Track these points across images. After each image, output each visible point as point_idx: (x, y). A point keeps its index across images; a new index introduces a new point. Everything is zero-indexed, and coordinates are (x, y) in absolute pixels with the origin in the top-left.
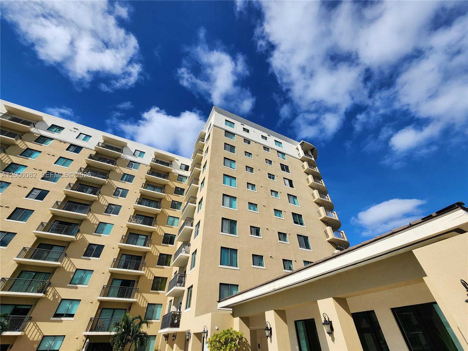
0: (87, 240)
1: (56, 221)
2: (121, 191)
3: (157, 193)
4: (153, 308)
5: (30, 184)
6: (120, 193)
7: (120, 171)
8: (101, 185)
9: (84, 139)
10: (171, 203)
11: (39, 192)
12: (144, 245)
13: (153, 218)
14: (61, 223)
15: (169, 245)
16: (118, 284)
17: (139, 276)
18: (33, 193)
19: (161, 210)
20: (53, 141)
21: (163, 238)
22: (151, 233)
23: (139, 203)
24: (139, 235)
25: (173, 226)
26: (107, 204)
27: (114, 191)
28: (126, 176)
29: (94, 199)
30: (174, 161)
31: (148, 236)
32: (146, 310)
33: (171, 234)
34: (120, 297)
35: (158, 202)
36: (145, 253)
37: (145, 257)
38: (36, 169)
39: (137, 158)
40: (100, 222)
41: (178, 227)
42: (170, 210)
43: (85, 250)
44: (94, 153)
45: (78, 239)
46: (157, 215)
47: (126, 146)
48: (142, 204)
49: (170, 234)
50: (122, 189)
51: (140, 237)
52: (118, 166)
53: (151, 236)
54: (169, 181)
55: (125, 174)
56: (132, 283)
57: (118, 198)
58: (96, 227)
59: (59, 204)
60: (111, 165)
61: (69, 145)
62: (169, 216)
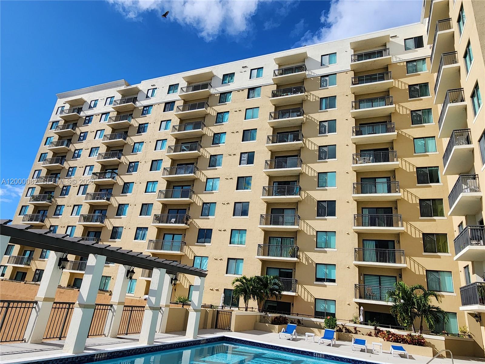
0: (314, 198)
1: (274, 182)
2: (326, 124)
3: (380, 109)
4: (438, 277)
5: (236, 150)
6: (327, 128)
7: (314, 97)
8: (300, 126)
9: (258, 76)
10: (409, 117)
11: (246, 155)
12: (389, 191)
13: (387, 149)
14: (280, 183)
15: (431, 184)
16: (371, 246)
17: (398, 235)
18: (243, 159)
19: (396, 133)
20: (232, 94)
21: (416, 175)
22: (393, 172)
23: (358, 133)
24: (375, 178)
25: (427, 153)
26: (317, 148)
27: (318, 128)
28: (324, 100)
29: (300, 146)
30: (389, 41)
31: (390, 177)
32: (426, 279)
33: (429, 167)
34: (381, 261)
35: (386, 122)
36: (395, 202)
37: (396, 208)
38: (234, 133)
39: (328, 67)
40: (319, 173)
41: (438, 153)
42: (412, 128)
43: (316, 209)
44: (274, 88)
45: (303, 198)
46: (392, 143)
47: (307, 57)
48: (363, 133)
49: (426, 168)
50: (326, 121)
51: (377, 180)
52: (308, 92)
53: (395, 177)
54: (392, 80)
55: (321, 99)
56: (390, 244)
57: (327, 136)
58: (316, 179)
59: (269, 163)
60: (299, 94)
61: (247, 91)
62: (414, 139)
